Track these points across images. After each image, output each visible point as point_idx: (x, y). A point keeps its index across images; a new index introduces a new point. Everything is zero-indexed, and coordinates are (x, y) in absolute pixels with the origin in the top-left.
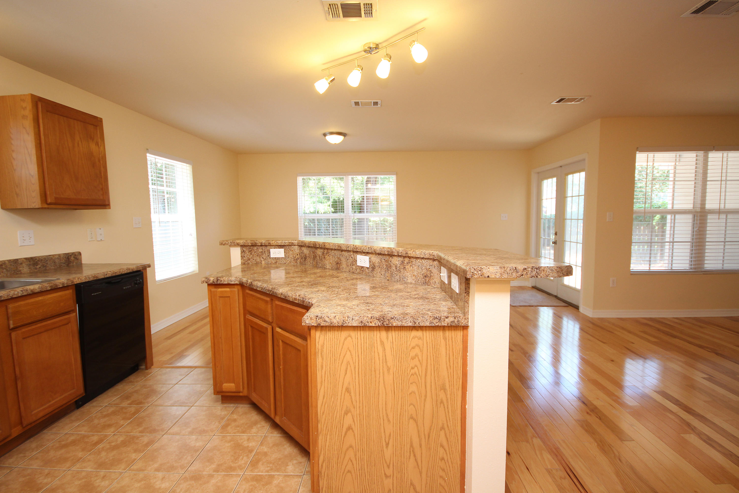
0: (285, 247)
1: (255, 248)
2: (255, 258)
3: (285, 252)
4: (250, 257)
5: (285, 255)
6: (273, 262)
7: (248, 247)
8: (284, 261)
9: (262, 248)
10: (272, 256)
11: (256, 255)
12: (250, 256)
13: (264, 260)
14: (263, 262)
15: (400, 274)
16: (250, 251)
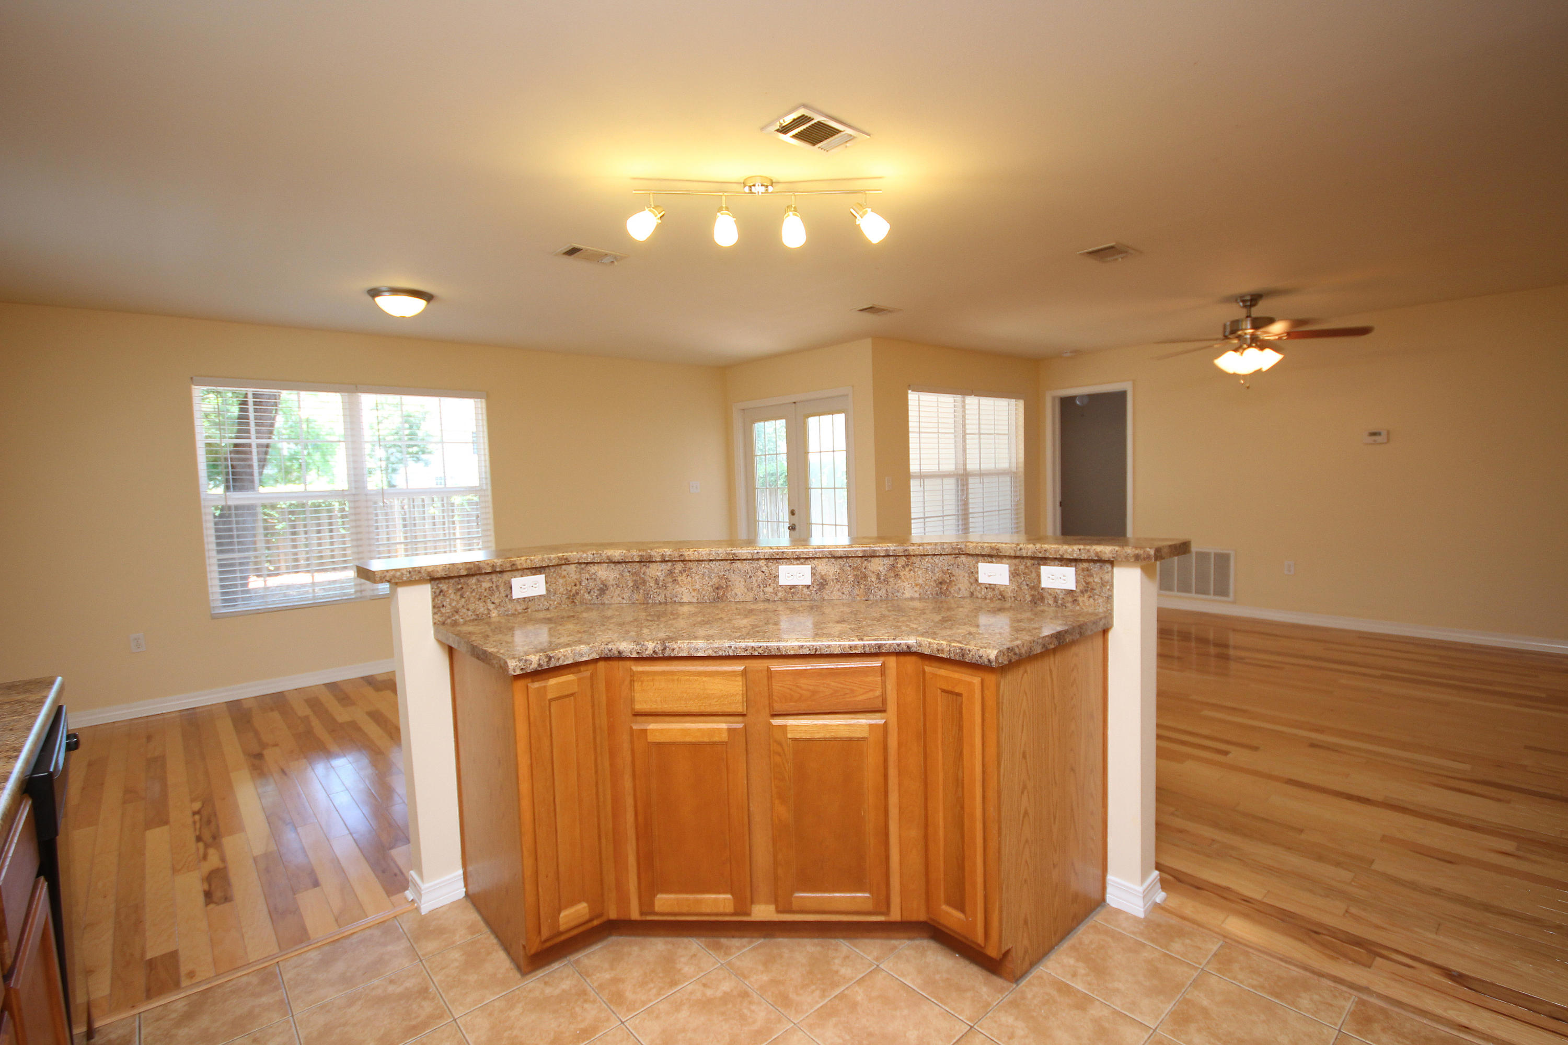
0: (547, 570)
1: (473, 580)
2: (472, 607)
3: (546, 582)
4: (460, 606)
5: (547, 590)
6: (520, 608)
7: (452, 581)
8: (546, 603)
9: (491, 580)
10: (517, 594)
11: (474, 597)
12: (458, 602)
13: (496, 608)
14: (494, 614)
15: (886, 586)
16: (459, 590)
